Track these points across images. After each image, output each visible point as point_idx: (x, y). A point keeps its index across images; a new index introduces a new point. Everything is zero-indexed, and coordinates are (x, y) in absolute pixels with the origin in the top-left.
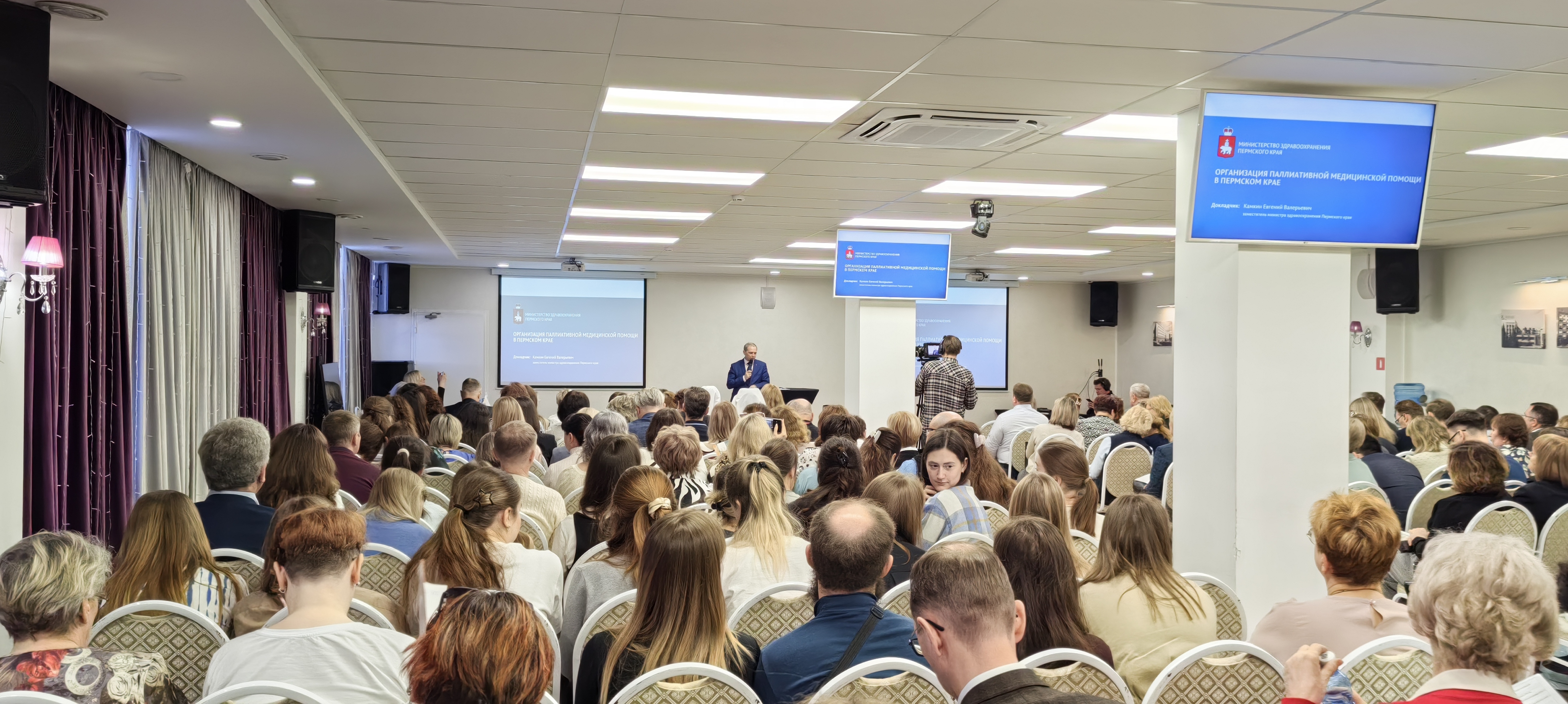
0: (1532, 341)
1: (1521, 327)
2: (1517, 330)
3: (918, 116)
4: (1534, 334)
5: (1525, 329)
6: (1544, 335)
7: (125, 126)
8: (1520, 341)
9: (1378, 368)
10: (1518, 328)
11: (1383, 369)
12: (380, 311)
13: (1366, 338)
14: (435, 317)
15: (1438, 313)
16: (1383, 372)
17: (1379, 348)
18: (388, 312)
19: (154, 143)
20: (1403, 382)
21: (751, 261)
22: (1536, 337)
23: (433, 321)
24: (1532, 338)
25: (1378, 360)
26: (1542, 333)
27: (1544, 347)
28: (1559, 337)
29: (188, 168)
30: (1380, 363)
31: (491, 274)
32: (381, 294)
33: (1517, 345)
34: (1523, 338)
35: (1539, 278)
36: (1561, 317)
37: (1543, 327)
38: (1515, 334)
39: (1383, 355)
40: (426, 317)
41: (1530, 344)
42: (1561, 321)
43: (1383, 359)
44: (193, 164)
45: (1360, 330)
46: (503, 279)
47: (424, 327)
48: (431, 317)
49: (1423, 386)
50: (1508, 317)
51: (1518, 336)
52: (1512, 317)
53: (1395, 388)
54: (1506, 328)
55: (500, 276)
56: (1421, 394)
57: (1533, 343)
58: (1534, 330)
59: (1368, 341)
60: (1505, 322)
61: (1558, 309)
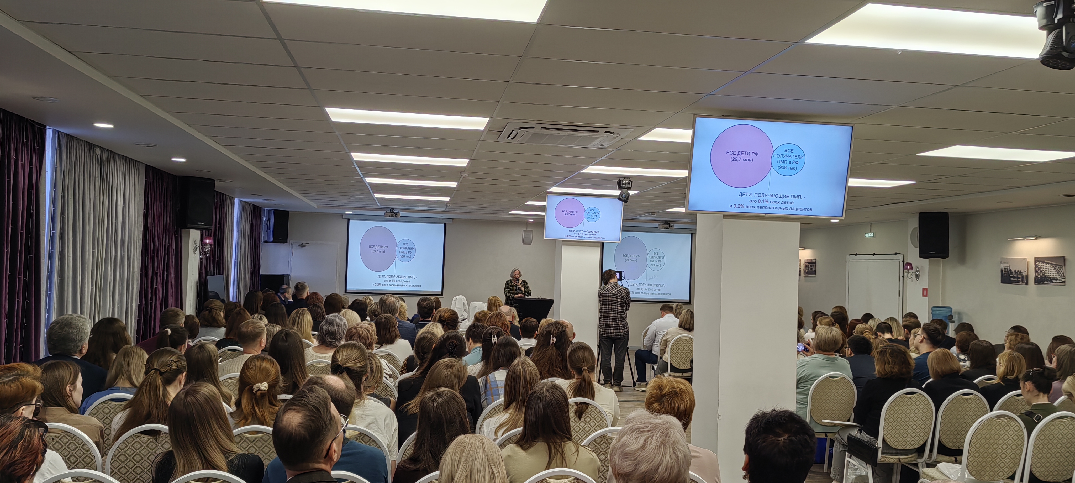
0: (1020, 279)
1: (1013, 270)
2: (1010, 272)
3: (533, 128)
4: (1020, 275)
5: (1015, 271)
6: (1027, 276)
7: (45, 126)
8: (1012, 279)
9: (923, 295)
10: (1010, 270)
11: (926, 296)
12: (268, 241)
13: (916, 274)
14: (305, 246)
15: (962, 259)
16: (927, 298)
17: (924, 282)
18: (273, 242)
19: (70, 137)
20: (941, 305)
21: (510, 213)
22: (1022, 277)
23: (304, 248)
24: (1019, 278)
25: (924, 289)
26: (1026, 274)
27: (1027, 284)
28: (1036, 277)
29: (98, 151)
30: (925, 292)
31: (343, 218)
32: (269, 230)
33: (1010, 282)
34: (1014, 277)
35: (1024, 236)
36: (1037, 264)
37: (1026, 270)
38: (1009, 274)
39: (927, 287)
40: (299, 246)
41: (1018, 282)
42: (1036, 266)
43: (926, 289)
44: (102, 149)
45: (912, 269)
46: (351, 221)
47: (298, 253)
48: (302, 246)
49: (951, 309)
50: (1005, 263)
51: (1011, 276)
52: (1007, 263)
53: (932, 309)
54: (1003, 270)
55: (349, 220)
56: (950, 314)
57: (1020, 281)
58: (1020, 272)
59: (917, 277)
60: (1003, 266)
61: (1035, 258)
